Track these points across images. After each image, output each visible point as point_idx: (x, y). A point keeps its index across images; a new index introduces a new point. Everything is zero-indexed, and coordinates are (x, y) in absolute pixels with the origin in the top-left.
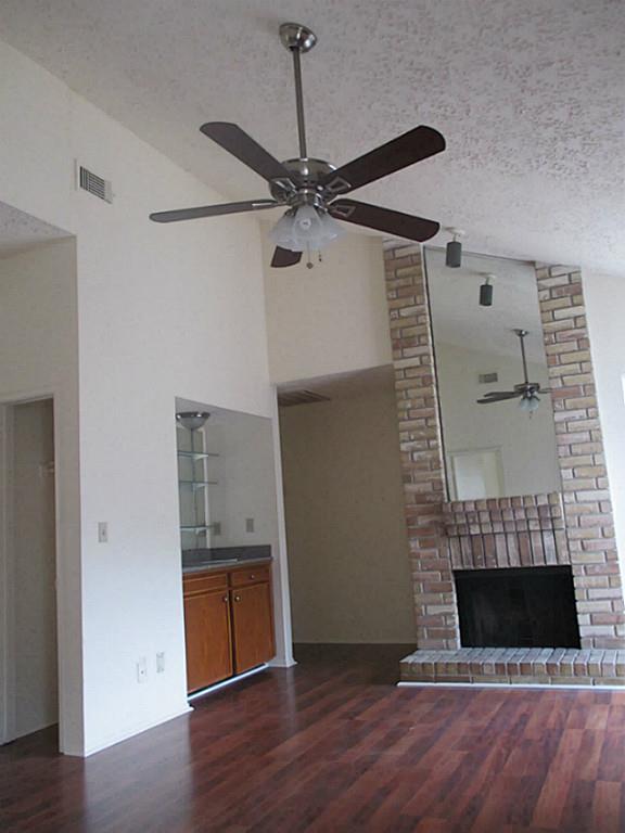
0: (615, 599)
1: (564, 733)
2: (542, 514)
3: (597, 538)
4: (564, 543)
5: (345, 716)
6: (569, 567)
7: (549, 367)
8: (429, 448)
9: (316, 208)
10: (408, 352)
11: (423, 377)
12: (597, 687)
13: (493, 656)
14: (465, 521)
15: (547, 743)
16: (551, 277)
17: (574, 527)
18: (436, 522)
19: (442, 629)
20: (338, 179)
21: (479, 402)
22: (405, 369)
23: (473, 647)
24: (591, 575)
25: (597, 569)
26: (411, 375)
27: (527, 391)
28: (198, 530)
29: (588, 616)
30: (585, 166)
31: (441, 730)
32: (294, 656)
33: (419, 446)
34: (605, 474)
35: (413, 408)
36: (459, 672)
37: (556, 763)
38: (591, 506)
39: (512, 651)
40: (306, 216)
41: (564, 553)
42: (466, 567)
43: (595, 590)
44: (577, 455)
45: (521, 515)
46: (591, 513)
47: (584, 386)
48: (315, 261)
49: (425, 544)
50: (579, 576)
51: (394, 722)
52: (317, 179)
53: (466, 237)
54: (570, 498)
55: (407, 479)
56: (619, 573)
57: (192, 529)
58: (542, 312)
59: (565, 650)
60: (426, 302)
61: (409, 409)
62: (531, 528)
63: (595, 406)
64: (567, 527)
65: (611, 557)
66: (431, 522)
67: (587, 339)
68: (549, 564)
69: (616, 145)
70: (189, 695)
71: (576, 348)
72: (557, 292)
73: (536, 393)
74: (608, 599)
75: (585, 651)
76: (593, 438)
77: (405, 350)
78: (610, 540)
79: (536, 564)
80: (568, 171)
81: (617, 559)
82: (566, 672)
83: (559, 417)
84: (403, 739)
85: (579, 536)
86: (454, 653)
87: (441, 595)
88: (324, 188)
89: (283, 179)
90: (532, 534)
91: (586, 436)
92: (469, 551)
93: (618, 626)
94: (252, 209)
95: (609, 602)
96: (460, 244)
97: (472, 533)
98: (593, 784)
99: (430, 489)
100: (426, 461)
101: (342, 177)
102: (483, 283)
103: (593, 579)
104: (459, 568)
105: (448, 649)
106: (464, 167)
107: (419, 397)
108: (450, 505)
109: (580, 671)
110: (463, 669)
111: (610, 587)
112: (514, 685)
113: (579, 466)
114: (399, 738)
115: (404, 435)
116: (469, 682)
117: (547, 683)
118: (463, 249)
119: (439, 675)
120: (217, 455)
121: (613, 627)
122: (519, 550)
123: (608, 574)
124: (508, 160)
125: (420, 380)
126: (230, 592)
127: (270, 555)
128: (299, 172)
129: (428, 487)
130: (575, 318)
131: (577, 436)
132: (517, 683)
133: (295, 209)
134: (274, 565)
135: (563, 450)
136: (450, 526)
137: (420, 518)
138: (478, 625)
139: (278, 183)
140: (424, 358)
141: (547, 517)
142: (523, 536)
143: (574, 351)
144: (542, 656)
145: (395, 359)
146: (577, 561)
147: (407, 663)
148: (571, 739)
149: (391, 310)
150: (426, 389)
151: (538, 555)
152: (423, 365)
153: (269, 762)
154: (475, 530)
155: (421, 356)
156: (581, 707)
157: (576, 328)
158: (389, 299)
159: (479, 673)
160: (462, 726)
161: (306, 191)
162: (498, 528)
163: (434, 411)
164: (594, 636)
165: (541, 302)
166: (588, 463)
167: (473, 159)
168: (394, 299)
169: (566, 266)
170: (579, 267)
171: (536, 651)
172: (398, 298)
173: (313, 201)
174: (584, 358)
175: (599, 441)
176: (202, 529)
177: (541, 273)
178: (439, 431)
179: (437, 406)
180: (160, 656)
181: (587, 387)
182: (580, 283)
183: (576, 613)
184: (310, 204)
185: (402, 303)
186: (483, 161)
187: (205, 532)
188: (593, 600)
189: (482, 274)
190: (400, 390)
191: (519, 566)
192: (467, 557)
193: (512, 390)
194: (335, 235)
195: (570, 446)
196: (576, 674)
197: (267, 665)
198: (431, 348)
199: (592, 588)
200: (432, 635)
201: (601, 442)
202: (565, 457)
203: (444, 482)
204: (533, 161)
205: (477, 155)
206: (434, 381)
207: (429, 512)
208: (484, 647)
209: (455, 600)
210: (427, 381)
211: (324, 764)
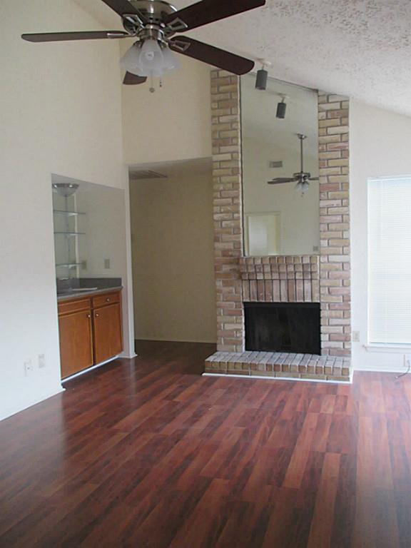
0: (346, 325)
1: (307, 416)
2: (305, 269)
3: (339, 286)
4: (317, 288)
5: (167, 398)
6: (319, 304)
7: (320, 168)
8: (233, 219)
9: (159, 42)
10: (223, 149)
11: (233, 168)
12: (328, 381)
13: (265, 358)
14: (254, 270)
15: (296, 424)
16: (328, 102)
17: (325, 278)
18: (235, 270)
19: (233, 339)
20: (177, 20)
21: (269, 183)
22: (220, 161)
23: (253, 351)
24: (332, 310)
25: (337, 306)
26: (224, 167)
27: (301, 178)
28: (71, 266)
29: (327, 335)
30: (365, 24)
31: (229, 411)
32: (135, 351)
33: (226, 217)
34: (349, 245)
35: (224, 190)
36: (243, 368)
37: (300, 438)
38: (337, 266)
39: (277, 355)
40: (151, 48)
41: (316, 295)
42: (252, 300)
43: (334, 320)
44: (332, 231)
45: (291, 269)
46: (337, 270)
47: (342, 183)
48: (156, 87)
49: (226, 284)
50: (325, 310)
51: (199, 403)
52: (160, 17)
53: (272, 67)
54: (324, 259)
55: (216, 240)
56: (350, 309)
57: (66, 266)
58: (319, 128)
59: (311, 356)
60: (239, 113)
61: (222, 190)
62: (297, 278)
63: (347, 198)
64: (320, 278)
65: (347, 299)
66: (231, 270)
67: (348, 150)
68: (306, 301)
69: (392, 11)
70: (62, 380)
71: (340, 156)
72: (331, 114)
73: (307, 180)
74: (341, 325)
75: (324, 357)
76: (344, 219)
77: (221, 148)
78: (347, 288)
79: (298, 301)
80: (352, 27)
81: (350, 300)
82: (311, 371)
83: (323, 204)
84: (204, 417)
85: (327, 284)
86: (239, 354)
87: (235, 317)
88: (166, 26)
89: (133, 15)
90: (297, 281)
91: (339, 218)
92: (255, 290)
93: (345, 343)
94: (106, 37)
95: (342, 327)
96: (266, 72)
97: (258, 278)
98: (323, 454)
99: (232, 248)
100: (231, 227)
101: (180, 18)
102: (280, 102)
103: (333, 312)
104: (248, 300)
105: (237, 351)
106: (275, 14)
107: (229, 183)
108: (244, 260)
109: (319, 371)
110: (245, 366)
111: (344, 318)
112: (277, 378)
113: (332, 238)
114: (201, 416)
115: (216, 209)
116: (248, 375)
117: (298, 377)
118: (269, 75)
119: (230, 370)
120: (84, 214)
121: (342, 343)
122: (288, 291)
123: (344, 310)
124: (310, 13)
125: (231, 170)
126: (92, 311)
127: (120, 285)
128: (146, 10)
129: (231, 246)
130: (342, 134)
131: (334, 218)
132: (278, 376)
133: (142, 41)
134: (123, 292)
135: (323, 227)
136: (245, 273)
137: (223, 266)
138: (257, 336)
139: (129, 18)
140: (234, 155)
141: (308, 271)
142: (291, 282)
143: (338, 158)
144: (296, 359)
145: (214, 154)
146: (324, 300)
147: (209, 361)
148: (311, 420)
149: (213, 117)
150: (235, 177)
151: (300, 294)
152: (233, 160)
153: (114, 433)
154: (260, 277)
155: (232, 153)
156: (319, 396)
157: (341, 142)
158: (212, 109)
159: (256, 369)
160: (243, 408)
161: (152, 27)
162: (275, 276)
163: (238, 193)
164: (329, 348)
165: (319, 120)
166: (338, 236)
167: (283, 8)
168: (216, 109)
169: (340, 96)
170: (348, 97)
171: (293, 355)
172: (218, 108)
173: (157, 36)
174: (345, 164)
175: (348, 222)
176: (74, 265)
177: (322, 99)
178: (241, 207)
179: (240, 189)
180: (41, 357)
181: (344, 185)
182: (347, 109)
183: (320, 333)
184: (154, 39)
185: (222, 112)
186: (291, 11)
187: (75, 268)
188: (332, 326)
189: (280, 94)
190: (216, 177)
191: (287, 301)
192: (253, 293)
193: (292, 177)
194: (173, 67)
195: (328, 224)
196: (316, 373)
197: (117, 357)
198: (239, 147)
199: (332, 318)
200: (227, 343)
201: (349, 223)
202: (324, 231)
203: (242, 242)
204: (328, 16)
205: (287, 6)
206: (240, 172)
207: (231, 263)
208: (260, 351)
209: (243, 321)
210: (235, 171)
211: (151, 435)
